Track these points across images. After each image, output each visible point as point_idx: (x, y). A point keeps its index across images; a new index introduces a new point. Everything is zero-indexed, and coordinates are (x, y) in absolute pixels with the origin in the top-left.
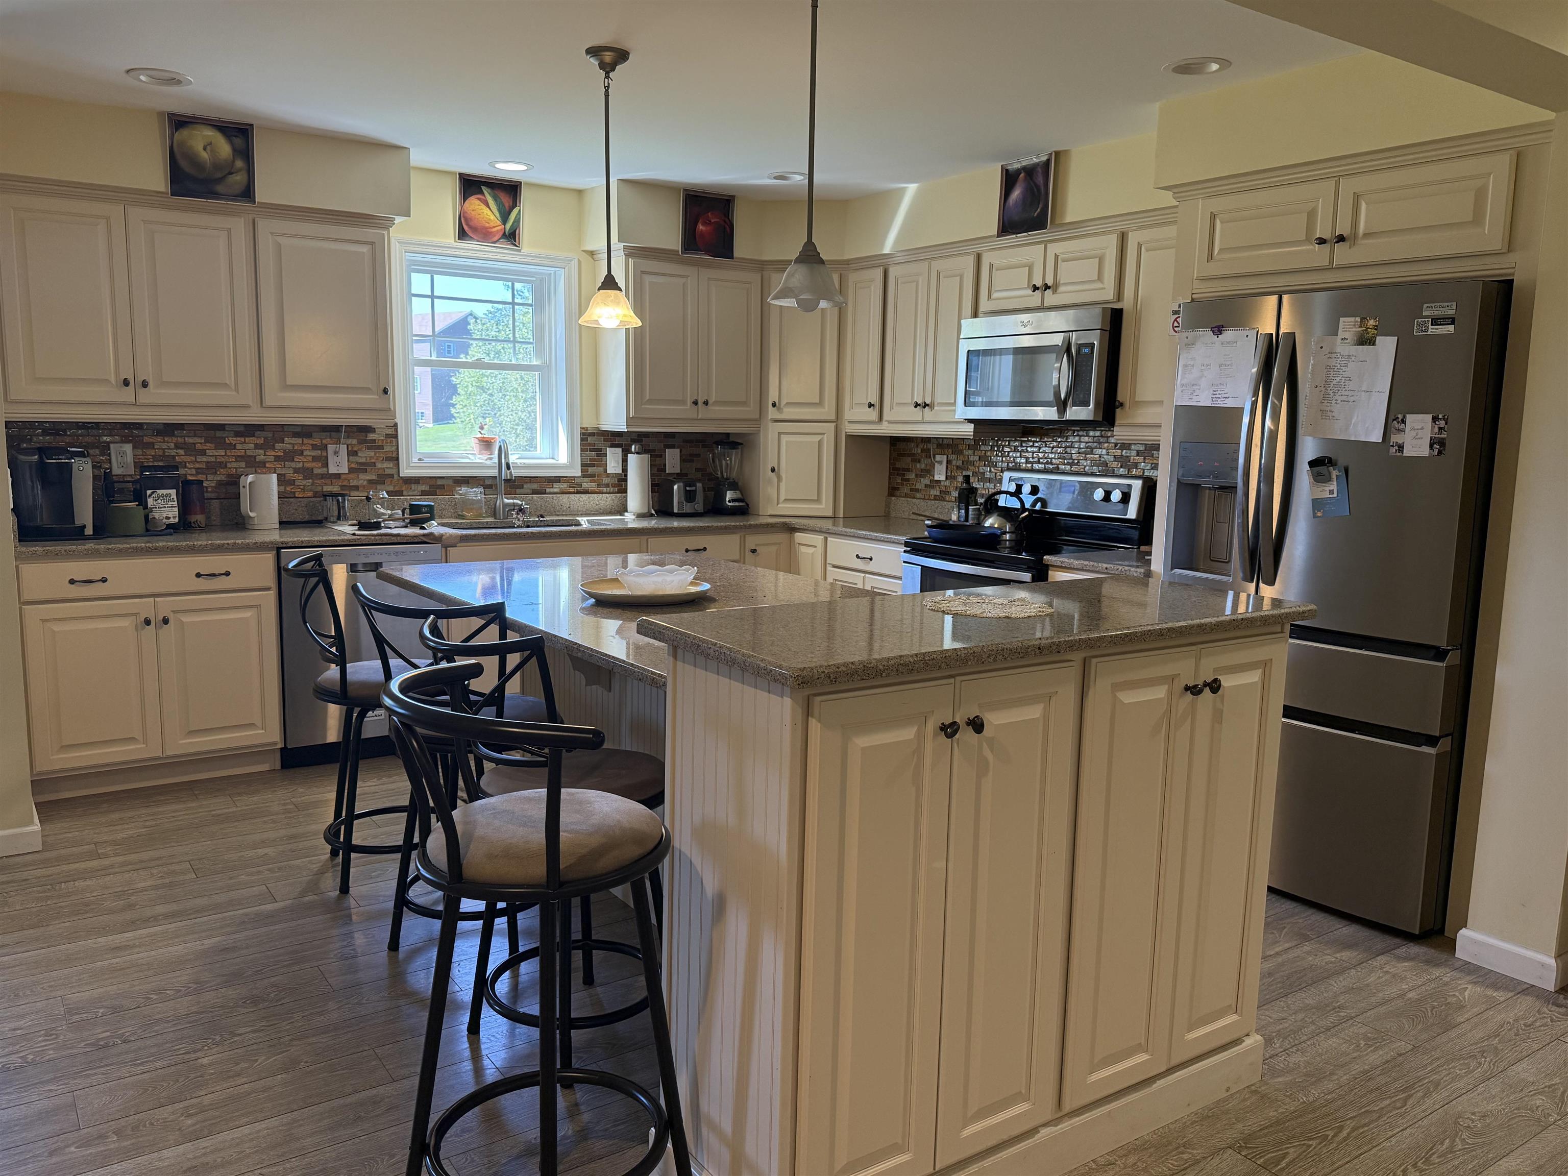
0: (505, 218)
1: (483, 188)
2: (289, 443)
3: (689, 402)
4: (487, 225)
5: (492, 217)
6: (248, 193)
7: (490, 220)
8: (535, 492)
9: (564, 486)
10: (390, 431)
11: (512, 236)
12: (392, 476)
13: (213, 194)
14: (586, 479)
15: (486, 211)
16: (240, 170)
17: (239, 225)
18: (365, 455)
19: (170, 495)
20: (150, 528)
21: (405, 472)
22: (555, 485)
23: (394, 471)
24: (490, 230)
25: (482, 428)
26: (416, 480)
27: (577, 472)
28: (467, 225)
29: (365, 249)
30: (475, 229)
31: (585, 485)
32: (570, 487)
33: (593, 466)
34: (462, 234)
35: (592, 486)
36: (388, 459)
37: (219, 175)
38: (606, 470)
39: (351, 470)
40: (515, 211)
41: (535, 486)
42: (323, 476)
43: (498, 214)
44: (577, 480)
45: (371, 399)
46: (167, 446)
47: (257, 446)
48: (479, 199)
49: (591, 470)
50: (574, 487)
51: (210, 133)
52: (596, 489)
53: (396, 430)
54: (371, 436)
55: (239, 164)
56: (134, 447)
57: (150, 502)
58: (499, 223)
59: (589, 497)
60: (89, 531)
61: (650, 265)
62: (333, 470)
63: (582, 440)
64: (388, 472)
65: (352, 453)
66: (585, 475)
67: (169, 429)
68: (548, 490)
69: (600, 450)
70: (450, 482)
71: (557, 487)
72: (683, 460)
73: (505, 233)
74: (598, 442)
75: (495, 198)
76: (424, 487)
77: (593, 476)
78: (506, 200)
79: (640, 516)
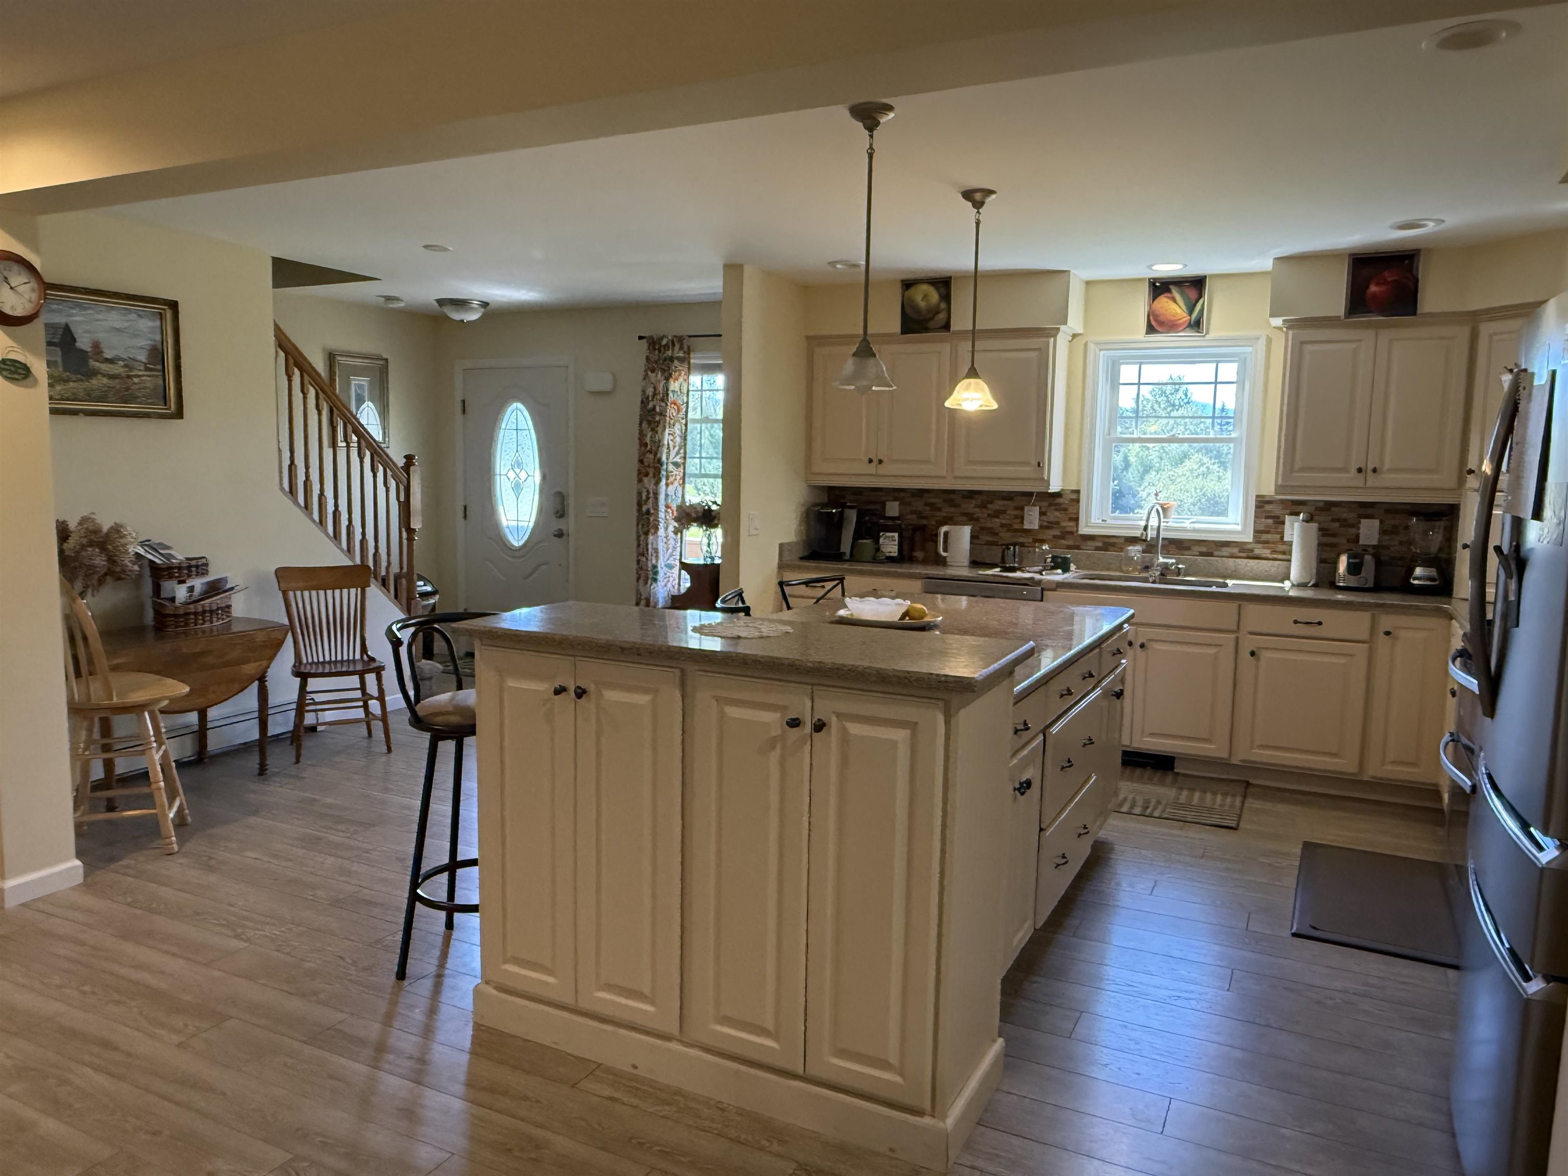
0: (1191, 311)
1: (1171, 287)
2: (998, 504)
3: (1354, 470)
4: (1173, 319)
5: (1179, 311)
6: (947, 327)
7: (1177, 314)
8: (1202, 554)
9: (1235, 551)
10: (1074, 496)
11: (1196, 325)
12: (1071, 533)
13: (927, 330)
14: (1260, 546)
15: (1173, 306)
16: (943, 310)
17: (946, 348)
18: (1053, 515)
19: (893, 537)
20: (877, 558)
21: (1084, 530)
22: (1225, 549)
23: (1075, 529)
24: (1178, 322)
25: (1156, 495)
26: (1092, 538)
27: (1248, 538)
28: (1156, 321)
29: (1034, 355)
30: (1161, 323)
31: (1257, 552)
32: (1240, 552)
33: (1268, 532)
34: (1151, 329)
35: (1266, 553)
36: (1071, 519)
37: (931, 315)
38: (1282, 538)
39: (1041, 527)
40: (1201, 301)
41: (1204, 549)
42: (1017, 531)
43: (1184, 307)
44: (1249, 547)
45: (1028, 471)
46: (919, 505)
47: (976, 506)
48: (1167, 297)
49: (1265, 537)
50: (1245, 551)
51: (925, 287)
52: (1270, 556)
53: (1079, 496)
54: (1059, 500)
55: (943, 305)
56: (900, 505)
57: (881, 540)
58: (1185, 315)
59: (1258, 563)
60: (848, 557)
61: (1307, 334)
62: (1026, 526)
63: (1257, 507)
64: (1069, 529)
65: (1042, 514)
66: (1257, 541)
67: (921, 493)
68: (1216, 553)
69: (1278, 517)
70: (1122, 541)
71: (1226, 551)
72: (1383, 532)
73: (1190, 323)
74: (1276, 510)
75: (1182, 294)
76: (1099, 544)
77: (1267, 542)
78: (1193, 294)
79: (1302, 585)
